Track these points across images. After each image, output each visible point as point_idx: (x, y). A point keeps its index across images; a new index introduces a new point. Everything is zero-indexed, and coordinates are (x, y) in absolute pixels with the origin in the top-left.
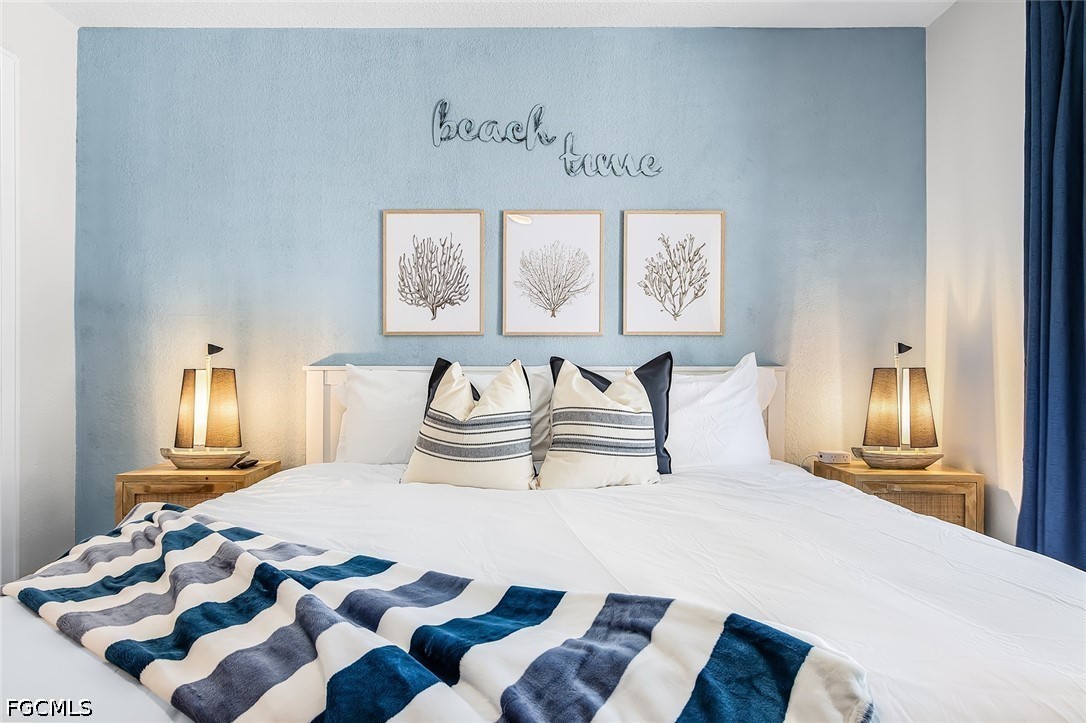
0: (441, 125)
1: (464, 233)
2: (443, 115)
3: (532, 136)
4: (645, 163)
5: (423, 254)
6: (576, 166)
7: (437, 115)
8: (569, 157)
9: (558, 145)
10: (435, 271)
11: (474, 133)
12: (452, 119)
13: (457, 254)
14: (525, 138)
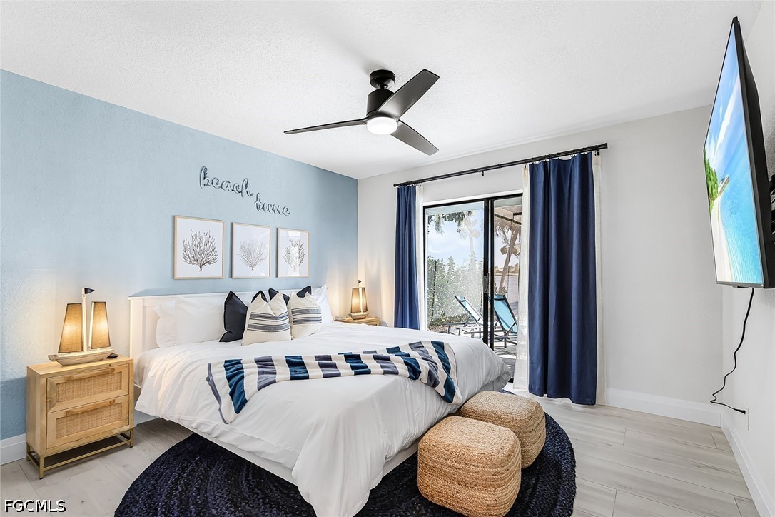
0: (204, 178)
1: (215, 231)
2: (205, 174)
3: (244, 192)
4: (285, 209)
5: (196, 240)
6: (261, 207)
7: (203, 173)
8: (259, 203)
9: (255, 196)
10: (202, 248)
11: (220, 184)
12: (210, 176)
13: (212, 241)
14: (241, 192)
